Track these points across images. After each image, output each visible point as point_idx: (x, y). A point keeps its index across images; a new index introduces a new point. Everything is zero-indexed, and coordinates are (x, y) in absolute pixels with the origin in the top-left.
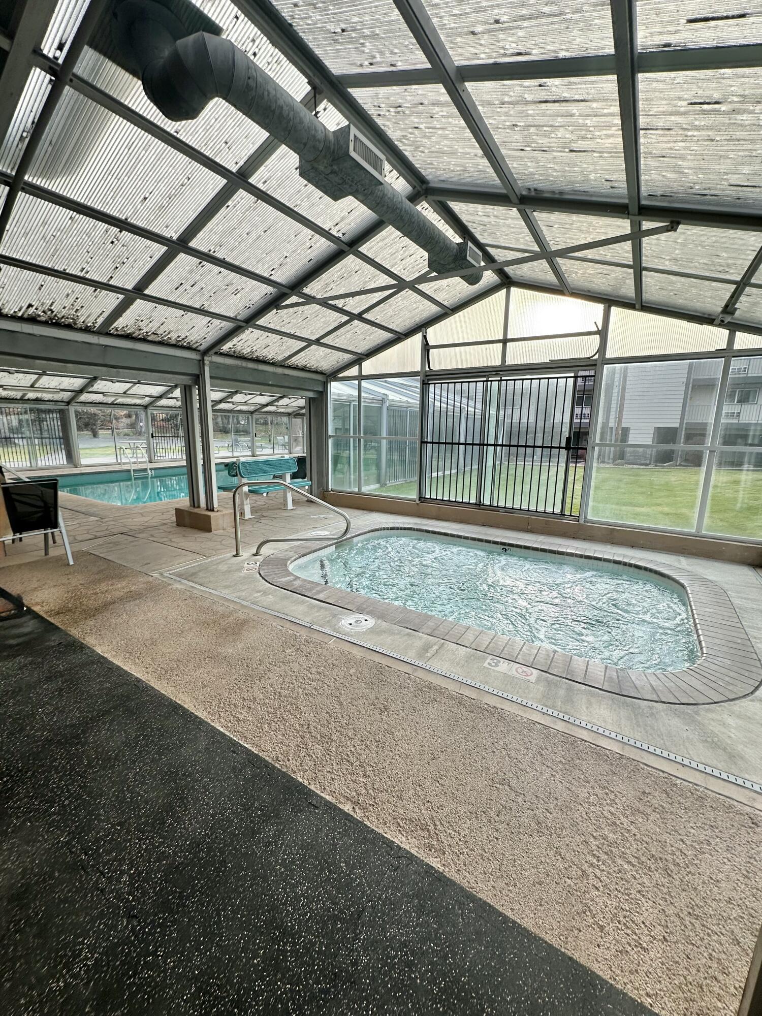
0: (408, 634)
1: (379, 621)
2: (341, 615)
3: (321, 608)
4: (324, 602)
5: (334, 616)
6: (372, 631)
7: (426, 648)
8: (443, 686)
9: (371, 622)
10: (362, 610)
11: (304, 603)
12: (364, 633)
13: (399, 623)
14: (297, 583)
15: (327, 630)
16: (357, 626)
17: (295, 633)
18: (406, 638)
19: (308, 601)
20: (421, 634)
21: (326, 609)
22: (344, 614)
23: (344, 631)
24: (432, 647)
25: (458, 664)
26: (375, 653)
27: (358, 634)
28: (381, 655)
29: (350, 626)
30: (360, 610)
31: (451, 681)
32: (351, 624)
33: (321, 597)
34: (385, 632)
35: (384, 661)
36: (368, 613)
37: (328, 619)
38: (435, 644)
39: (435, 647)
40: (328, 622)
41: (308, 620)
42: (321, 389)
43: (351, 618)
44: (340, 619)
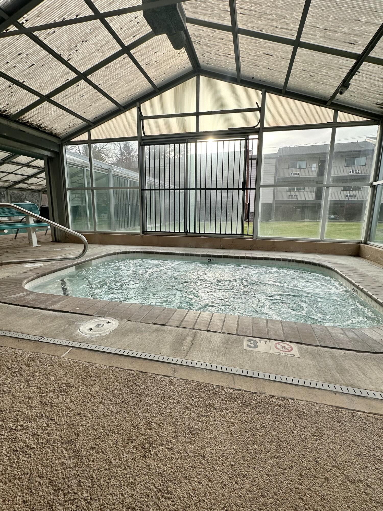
0: (157, 330)
1: (124, 322)
2: (79, 321)
3: (56, 317)
4: (60, 311)
5: (71, 323)
6: (116, 332)
7: (180, 341)
8: (214, 383)
9: (114, 324)
10: (103, 314)
11: (35, 315)
12: (107, 337)
13: (144, 320)
14: (30, 297)
15: (61, 341)
16: (98, 331)
17: (17, 351)
18: (155, 334)
19: (40, 313)
20: (169, 328)
21: (61, 318)
22: (83, 320)
23: (83, 338)
24: (185, 339)
25: (219, 352)
26: (123, 357)
27: (101, 339)
28: (131, 359)
29: (90, 332)
30: (102, 314)
31: (220, 375)
32: (91, 329)
33: (57, 307)
34: (131, 332)
35: (136, 366)
36: (110, 316)
37: (63, 328)
38: (187, 335)
39: (189, 339)
40: (63, 331)
41: (37, 333)
42: (57, 150)
43: (92, 323)
44: (78, 326)
